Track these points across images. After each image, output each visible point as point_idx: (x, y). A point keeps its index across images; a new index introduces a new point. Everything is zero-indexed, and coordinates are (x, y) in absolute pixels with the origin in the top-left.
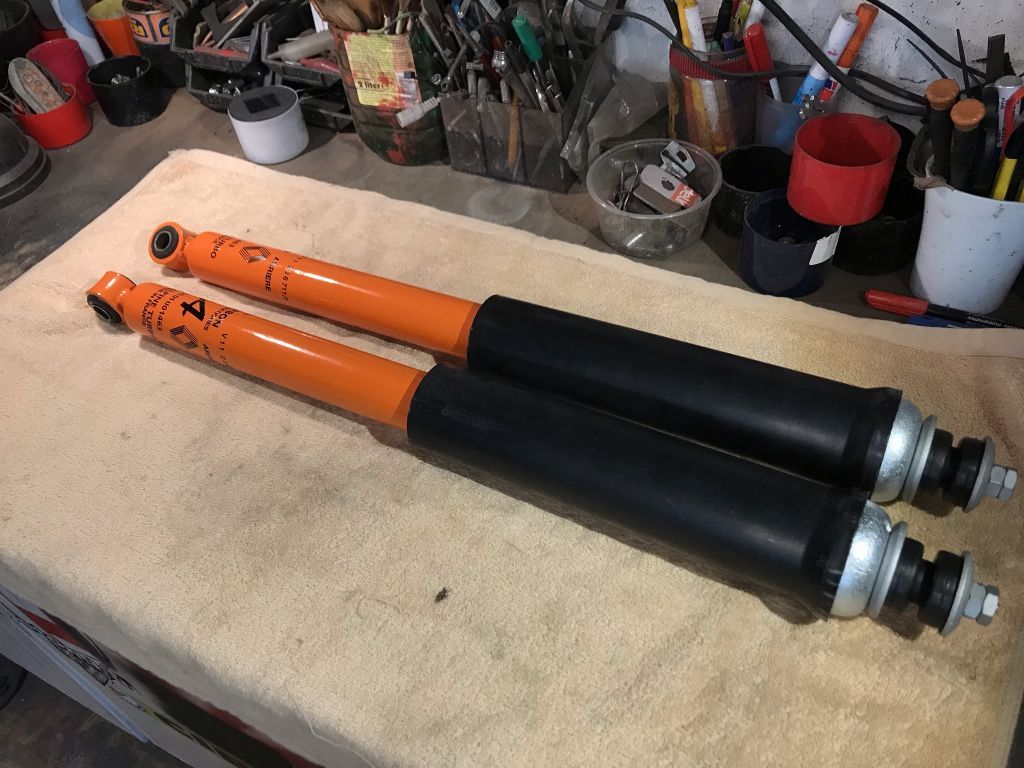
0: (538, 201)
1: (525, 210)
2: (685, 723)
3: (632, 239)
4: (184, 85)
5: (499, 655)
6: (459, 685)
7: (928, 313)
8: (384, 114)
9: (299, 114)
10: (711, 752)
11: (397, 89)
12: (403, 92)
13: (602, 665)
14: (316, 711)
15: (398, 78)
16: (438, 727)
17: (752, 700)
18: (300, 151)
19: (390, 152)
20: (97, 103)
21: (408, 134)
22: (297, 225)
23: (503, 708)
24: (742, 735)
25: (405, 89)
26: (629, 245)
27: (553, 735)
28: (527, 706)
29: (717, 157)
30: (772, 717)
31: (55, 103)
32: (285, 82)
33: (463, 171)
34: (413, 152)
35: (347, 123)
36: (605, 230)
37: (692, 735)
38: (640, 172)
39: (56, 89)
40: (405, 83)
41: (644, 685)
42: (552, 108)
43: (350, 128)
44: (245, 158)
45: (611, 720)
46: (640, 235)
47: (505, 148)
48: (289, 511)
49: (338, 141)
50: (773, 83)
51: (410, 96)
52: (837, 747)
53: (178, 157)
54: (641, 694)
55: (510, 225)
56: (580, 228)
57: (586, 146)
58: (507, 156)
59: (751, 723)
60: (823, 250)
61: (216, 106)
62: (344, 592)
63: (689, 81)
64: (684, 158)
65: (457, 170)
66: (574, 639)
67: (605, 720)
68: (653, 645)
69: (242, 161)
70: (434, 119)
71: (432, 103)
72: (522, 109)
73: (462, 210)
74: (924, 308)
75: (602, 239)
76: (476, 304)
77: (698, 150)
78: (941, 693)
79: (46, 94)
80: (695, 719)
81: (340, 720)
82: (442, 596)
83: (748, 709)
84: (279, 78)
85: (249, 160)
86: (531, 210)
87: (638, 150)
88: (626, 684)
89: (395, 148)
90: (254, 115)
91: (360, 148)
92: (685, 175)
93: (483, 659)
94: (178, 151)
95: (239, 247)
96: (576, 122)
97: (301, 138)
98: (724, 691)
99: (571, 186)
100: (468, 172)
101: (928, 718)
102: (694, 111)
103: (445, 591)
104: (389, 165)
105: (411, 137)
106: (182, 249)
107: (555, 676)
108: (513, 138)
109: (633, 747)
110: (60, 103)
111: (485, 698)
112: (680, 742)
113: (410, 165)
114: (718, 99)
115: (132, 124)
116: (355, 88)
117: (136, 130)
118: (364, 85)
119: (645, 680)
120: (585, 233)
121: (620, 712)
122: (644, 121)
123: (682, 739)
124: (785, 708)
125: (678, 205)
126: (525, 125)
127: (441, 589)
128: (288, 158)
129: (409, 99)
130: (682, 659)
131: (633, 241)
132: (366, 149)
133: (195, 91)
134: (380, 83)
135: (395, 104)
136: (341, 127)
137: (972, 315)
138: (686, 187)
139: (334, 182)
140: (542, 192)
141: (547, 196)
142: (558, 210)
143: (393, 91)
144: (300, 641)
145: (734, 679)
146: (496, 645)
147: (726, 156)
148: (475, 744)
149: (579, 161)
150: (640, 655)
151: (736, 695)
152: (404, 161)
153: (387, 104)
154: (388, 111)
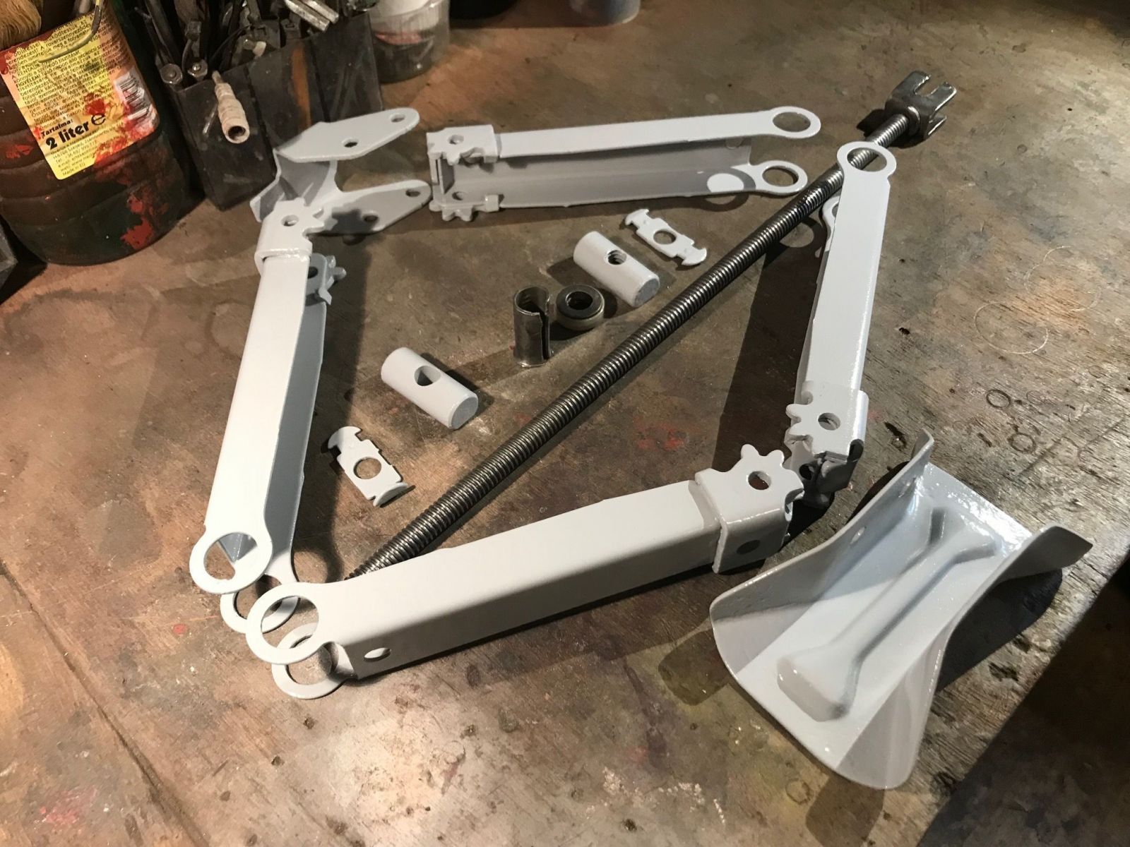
8: (110, 168)
11: (120, 111)
12: (132, 109)
15: (117, 89)
19: (127, 237)
21: (153, 183)
25: (134, 102)
34: (165, 207)
40: (133, 91)
51: (144, 110)
89: (137, 219)
105: (159, 183)
116: (42, 157)
118: (58, 141)
129: (142, 117)
134: (89, 119)
135: (124, 141)
143: (117, 118)
152: (153, 235)
153: (111, 150)
154: (115, 162)
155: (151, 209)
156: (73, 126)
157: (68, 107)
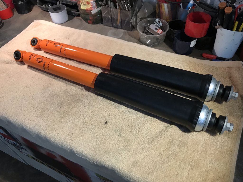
0: (125, 33)
1: (122, 35)
2: (164, 150)
3: (148, 41)
4: (37, 4)
5: (120, 136)
6: (111, 143)
7: (216, 59)
8: (87, 11)
9: (66, 12)
10: (170, 156)
11: (91, 5)
12: (92, 6)
13: (144, 137)
14: (77, 149)
15: (91, 2)
16: (106, 152)
17: (179, 144)
18: (66, 21)
19: (89, 21)
20: (15, 9)
21: (93, 17)
22: (66, 38)
23: (121, 147)
24: (177, 152)
25: (93, 5)
26: (147, 43)
27: (134, 153)
28: (127, 147)
29: (168, 22)
30: (184, 147)
31: (5, 8)
32: (62, 4)
33: (106, 26)
34: (94, 21)
35: (78, 14)
36: (141, 40)
37: (166, 152)
38: (149, 26)
39: (5, 5)
40: (93, 4)
41: (154, 141)
42: (129, 10)
43: (79, 15)
44: (53, 22)
45: (147, 149)
46: (150, 41)
47: (117, 20)
48: (69, 104)
49: (76, 19)
50: (181, 4)
51: (94, 7)
52: (198, 153)
53: (36, 22)
54: (154, 143)
55: (118, 38)
56: (135, 39)
57: (136, 20)
58: (117, 22)
59: (179, 149)
60: (193, 44)
61: (44, 10)
62: (83, 122)
63: (161, 4)
64: (160, 23)
65: (105, 25)
66: (138, 132)
67: (146, 149)
68: (156, 133)
69: (52, 23)
70: (100, 13)
71: (99, 9)
72: (121, 10)
73: (106, 35)
74: (216, 57)
75: (141, 42)
76: (112, 56)
77: (163, 21)
78: (221, 141)
79: (3, 6)
80: (166, 149)
81: (83, 151)
82: (106, 123)
83: (178, 146)
84: (61, 3)
85: (54, 23)
86: (123, 35)
87: (149, 21)
88: (150, 141)
89: (90, 20)
90: (55, 11)
91: (81, 20)
92: (160, 27)
93: (117, 136)
94: (36, 20)
95: (53, 43)
96: (134, 14)
97: (67, 18)
98: (173, 142)
99: (132, 29)
100: (108, 26)
101: (219, 147)
102: (162, 11)
103: (107, 122)
104: (88, 24)
105: (94, 17)
106: (39, 44)
107: (134, 140)
108: (119, 18)
109: (152, 155)
110: (6, 8)
111: (117, 145)
112: (163, 154)
113: (94, 24)
114: (168, 8)
115: (23, 14)
116: (80, 5)
117: (25, 15)
118: (83, 4)
119: (155, 140)
120: (136, 40)
121: (149, 147)
122: (150, 14)
123: (164, 153)
124: (187, 145)
125: (159, 33)
126: (122, 14)
127: (106, 121)
128: (63, 22)
129: (94, 8)
130: (163, 135)
131: (148, 42)
132: (83, 20)
133: (39, 6)
134: (87, 4)
135: (90, 9)
136: (76, 15)
137: (227, 59)
138: (160, 29)
139: (75, 28)
140: (125, 31)
141: (127, 32)
142: (130, 35)
143: (90, 6)
144: (73, 134)
145: (175, 140)
146: (120, 133)
147: (170, 22)
148: (115, 156)
149: (135, 23)
150: (153, 135)
151: (175, 143)
152: (92, 23)
153: (88, 9)
155: (92, 20)
156: (85, 4)
157: (84, 1)
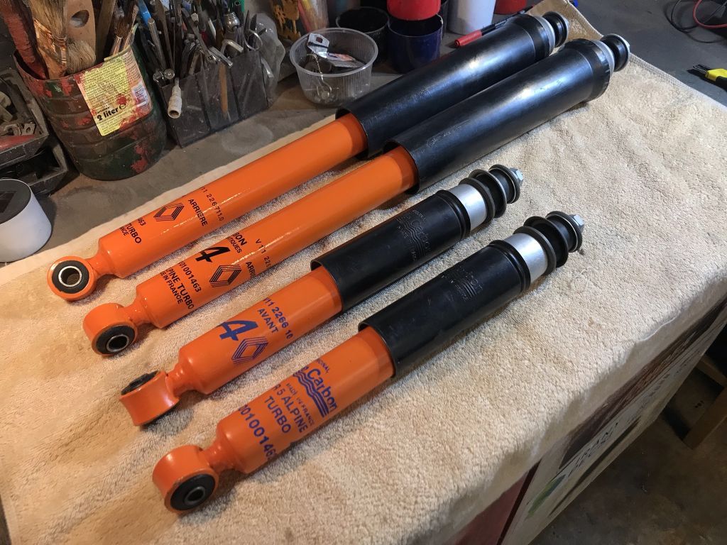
0: (262, 121)
1: (266, 129)
7: (483, 34)
8: (127, 131)
11: (134, 103)
12: (140, 102)
15: (133, 92)
19: (134, 166)
25: (141, 98)
33: (192, 142)
34: (153, 152)
51: (144, 103)
58: (222, 108)
64: (321, 41)
65: (183, 146)
74: (480, 33)
82: (580, 252)
86: (269, 127)
89: (139, 157)
100: (196, 141)
113: (151, 166)
116: (95, 125)
118: (103, 117)
134: (118, 106)
135: (134, 117)
142: (281, 117)
143: (131, 106)
152: (147, 165)
153: (128, 122)
154: (129, 128)
155: (146, 152)
156: (111, 110)
157: (108, 100)
